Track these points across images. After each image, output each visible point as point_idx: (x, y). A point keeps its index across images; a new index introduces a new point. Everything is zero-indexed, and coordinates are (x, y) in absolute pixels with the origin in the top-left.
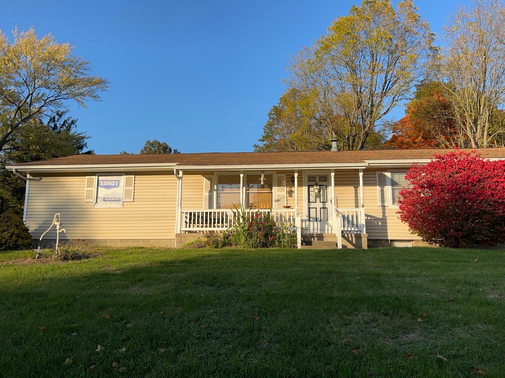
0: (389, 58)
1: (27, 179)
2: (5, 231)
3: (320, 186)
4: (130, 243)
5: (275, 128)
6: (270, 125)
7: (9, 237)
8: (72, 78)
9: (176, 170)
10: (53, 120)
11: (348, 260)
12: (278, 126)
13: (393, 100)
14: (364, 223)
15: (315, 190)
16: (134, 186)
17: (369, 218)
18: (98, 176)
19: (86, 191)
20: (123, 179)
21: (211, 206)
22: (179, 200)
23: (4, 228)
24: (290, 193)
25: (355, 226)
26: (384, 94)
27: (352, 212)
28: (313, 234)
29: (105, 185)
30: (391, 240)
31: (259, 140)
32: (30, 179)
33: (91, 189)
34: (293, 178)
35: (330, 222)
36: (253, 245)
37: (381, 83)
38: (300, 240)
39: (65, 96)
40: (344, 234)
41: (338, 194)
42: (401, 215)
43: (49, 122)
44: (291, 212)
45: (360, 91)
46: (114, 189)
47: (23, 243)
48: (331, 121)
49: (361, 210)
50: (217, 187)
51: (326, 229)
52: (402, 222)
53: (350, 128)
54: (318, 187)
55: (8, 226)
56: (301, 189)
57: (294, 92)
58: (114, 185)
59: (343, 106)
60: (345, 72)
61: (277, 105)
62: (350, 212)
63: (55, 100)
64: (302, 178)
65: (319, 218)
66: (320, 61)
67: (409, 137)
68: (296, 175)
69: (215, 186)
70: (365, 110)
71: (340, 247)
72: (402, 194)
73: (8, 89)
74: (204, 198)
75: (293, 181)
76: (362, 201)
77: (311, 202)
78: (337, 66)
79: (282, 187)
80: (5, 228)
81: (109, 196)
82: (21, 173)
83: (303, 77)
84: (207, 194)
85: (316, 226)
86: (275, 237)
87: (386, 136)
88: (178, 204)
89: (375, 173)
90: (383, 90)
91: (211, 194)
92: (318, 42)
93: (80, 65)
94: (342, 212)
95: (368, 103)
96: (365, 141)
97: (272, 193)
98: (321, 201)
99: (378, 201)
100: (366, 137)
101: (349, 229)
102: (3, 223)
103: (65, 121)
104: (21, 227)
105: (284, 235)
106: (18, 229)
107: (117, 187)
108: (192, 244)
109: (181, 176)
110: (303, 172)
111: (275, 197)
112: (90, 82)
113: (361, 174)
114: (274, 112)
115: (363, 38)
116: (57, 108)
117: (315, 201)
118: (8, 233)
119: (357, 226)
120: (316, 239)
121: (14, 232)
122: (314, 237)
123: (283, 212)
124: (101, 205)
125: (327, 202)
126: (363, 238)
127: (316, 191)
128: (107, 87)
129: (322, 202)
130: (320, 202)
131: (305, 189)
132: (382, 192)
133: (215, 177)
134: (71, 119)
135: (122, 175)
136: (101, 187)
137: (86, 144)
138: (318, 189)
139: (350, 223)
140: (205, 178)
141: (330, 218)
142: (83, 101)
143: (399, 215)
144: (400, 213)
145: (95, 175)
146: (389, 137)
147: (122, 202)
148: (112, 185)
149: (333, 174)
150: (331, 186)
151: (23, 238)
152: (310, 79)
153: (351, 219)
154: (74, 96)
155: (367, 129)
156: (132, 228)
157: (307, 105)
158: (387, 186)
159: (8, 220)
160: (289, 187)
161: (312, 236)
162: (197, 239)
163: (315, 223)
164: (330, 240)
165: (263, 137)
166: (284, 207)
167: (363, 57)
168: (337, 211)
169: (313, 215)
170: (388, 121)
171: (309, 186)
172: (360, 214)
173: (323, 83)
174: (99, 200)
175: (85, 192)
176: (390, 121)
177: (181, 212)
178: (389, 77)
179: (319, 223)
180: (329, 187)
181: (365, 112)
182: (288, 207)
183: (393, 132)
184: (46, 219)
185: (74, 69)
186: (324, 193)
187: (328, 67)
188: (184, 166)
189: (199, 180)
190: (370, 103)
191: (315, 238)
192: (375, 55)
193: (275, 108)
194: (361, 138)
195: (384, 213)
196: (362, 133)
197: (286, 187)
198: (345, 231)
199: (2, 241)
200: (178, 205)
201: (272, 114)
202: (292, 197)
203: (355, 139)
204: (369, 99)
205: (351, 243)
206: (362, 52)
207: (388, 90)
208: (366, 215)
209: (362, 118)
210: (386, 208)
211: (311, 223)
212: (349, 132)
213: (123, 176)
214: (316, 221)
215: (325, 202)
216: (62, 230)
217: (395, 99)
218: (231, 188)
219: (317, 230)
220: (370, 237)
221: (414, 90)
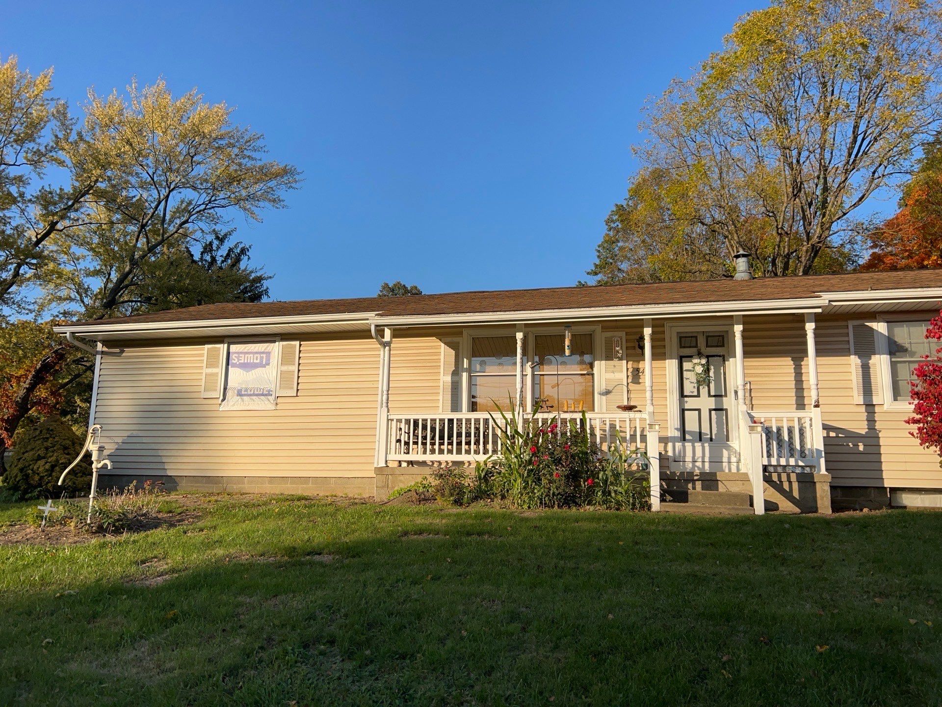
0: (860, 89)
1: (97, 353)
2: (39, 458)
3: (708, 357)
4: (289, 485)
5: (621, 249)
6: (610, 242)
7: (47, 470)
8: (233, 167)
9: (377, 326)
10: (208, 248)
11: (784, 561)
12: (627, 244)
13: (873, 176)
14: (822, 448)
15: (695, 367)
16: (299, 364)
17: (832, 434)
18: (229, 344)
19: (204, 375)
20: (276, 348)
21: (455, 406)
22: (383, 392)
23: (39, 452)
24: (636, 375)
25: (797, 455)
26: (850, 167)
27: (790, 420)
28: (691, 474)
29: (242, 361)
30: (890, 488)
31: (588, 273)
32: (103, 353)
33: (214, 370)
34: (642, 338)
35: (734, 443)
36: (541, 499)
37: (843, 143)
38: (658, 489)
39: (223, 202)
40: (770, 473)
41: (752, 375)
42: (919, 429)
43: (202, 253)
44: (638, 420)
45: (798, 161)
46: (259, 371)
47: (74, 483)
48: (735, 227)
49: (812, 415)
50: (470, 364)
51: (725, 459)
52: (921, 444)
53: (778, 239)
54: (704, 361)
55: (47, 449)
56: (663, 365)
57: (658, 176)
58: (258, 361)
59: (761, 194)
60: (764, 123)
61: (624, 204)
62: (785, 420)
63: (205, 209)
64: (664, 340)
65: (707, 435)
66: (708, 105)
67: (910, 257)
68: (647, 332)
69: (465, 360)
70: (809, 201)
71: (759, 509)
72: (921, 373)
73: (131, 195)
74: (441, 387)
75: (642, 348)
76: (814, 394)
77: (686, 396)
78: (745, 114)
79: (616, 362)
80: (41, 453)
81: (250, 386)
82: (82, 340)
83: (675, 142)
84: (448, 379)
85: (699, 453)
86: (596, 480)
87: (856, 255)
88: (382, 400)
89: (844, 323)
90: (850, 155)
91: (456, 378)
92: (703, 66)
93: (247, 142)
94: (762, 420)
95: (817, 185)
96: (810, 266)
97: (593, 375)
98: (712, 393)
99: (855, 393)
100: (814, 257)
101: (783, 462)
102: (37, 442)
103: (231, 250)
104: (74, 451)
105: (617, 475)
106: (68, 454)
107: (264, 366)
108: (410, 490)
109: (389, 340)
110: (667, 325)
111: (600, 383)
112: (265, 174)
113: (810, 327)
114: (617, 217)
115: (801, 47)
116: (212, 225)
117: (696, 394)
118: (46, 463)
119: (803, 454)
120: (699, 485)
121: (57, 461)
122: (694, 481)
123: (617, 420)
124: (233, 403)
125: (726, 396)
126: (818, 486)
127: (699, 369)
128: (296, 182)
129: (714, 396)
130: (710, 396)
131: (671, 365)
132: (866, 370)
133: (465, 341)
134: (241, 246)
135: (274, 342)
136: (235, 366)
137: (266, 291)
138: (703, 365)
139: (786, 446)
140: (443, 345)
141: (733, 435)
142: (253, 208)
143: (914, 428)
144: (915, 421)
145: (222, 342)
146: (865, 256)
147: (273, 397)
148: (255, 361)
149: (738, 329)
150: (735, 357)
151: (77, 474)
152: (689, 143)
153: (786, 438)
154: (238, 201)
155: (815, 239)
156: (294, 453)
157: (684, 196)
158: (877, 356)
159: (48, 436)
160: (633, 361)
161: (689, 478)
162: (419, 479)
163: (698, 445)
164: (735, 488)
165: (596, 266)
166: (619, 407)
167: (802, 90)
168: (752, 417)
169: (692, 425)
170: (863, 221)
171: (681, 359)
172: (811, 425)
173: (717, 150)
174: (229, 394)
175: (203, 377)
176: (866, 223)
177: (388, 420)
178: (862, 128)
179: (706, 445)
180: (731, 360)
181: (810, 204)
182: (630, 408)
183: (872, 247)
184: (129, 433)
185: (236, 150)
186: (717, 373)
187: (726, 115)
188: (392, 317)
189: (432, 347)
190: (820, 187)
191: (697, 483)
192: (829, 84)
193: (620, 208)
194: (803, 259)
195: (871, 421)
196: (804, 249)
197: (625, 362)
198: (771, 466)
199: (33, 480)
200: (382, 404)
201: (612, 221)
202: (639, 383)
203: (788, 262)
204: (818, 178)
205: (788, 495)
206: (800, 79)
207: (862, 155)
208: (826, 427)
209: (804, 218)
210: (877, 409)
211: (688, 445)
212: (774, 249)
213: (277, 343)
214: (700, 440)
215: (721, 396)
216: (102, 463)
217: (876, 175)
218: (500, 364)
219: (703, 462)
220: (835, 480)
221: (919, 153)
